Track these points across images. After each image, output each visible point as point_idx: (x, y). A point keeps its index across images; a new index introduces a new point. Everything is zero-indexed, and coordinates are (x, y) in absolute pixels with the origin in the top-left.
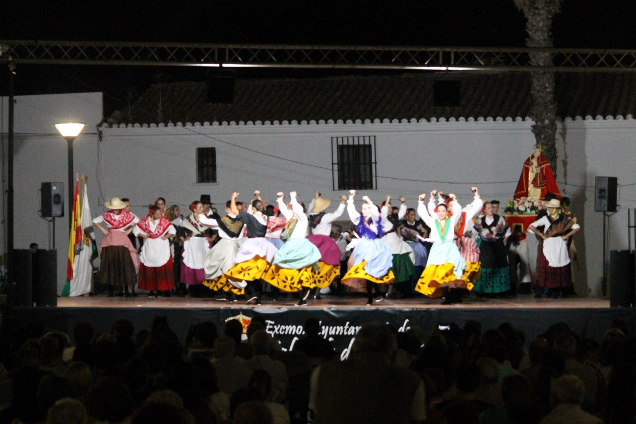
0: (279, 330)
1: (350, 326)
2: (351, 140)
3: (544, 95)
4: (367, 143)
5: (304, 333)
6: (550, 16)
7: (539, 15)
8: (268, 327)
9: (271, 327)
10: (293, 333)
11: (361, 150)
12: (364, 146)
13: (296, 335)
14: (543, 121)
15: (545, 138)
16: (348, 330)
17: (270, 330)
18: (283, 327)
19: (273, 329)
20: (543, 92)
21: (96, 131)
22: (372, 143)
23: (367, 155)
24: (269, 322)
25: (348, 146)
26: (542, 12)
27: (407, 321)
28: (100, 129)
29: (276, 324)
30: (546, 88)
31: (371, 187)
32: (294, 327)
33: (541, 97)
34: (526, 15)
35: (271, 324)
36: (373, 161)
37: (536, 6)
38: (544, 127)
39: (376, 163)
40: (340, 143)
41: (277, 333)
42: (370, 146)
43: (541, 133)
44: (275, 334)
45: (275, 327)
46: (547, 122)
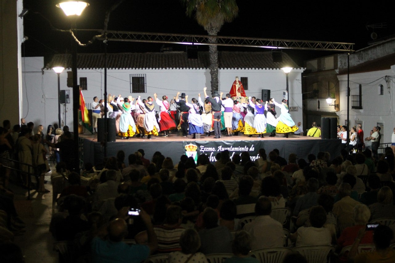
0: (206, 150)
1: (232, 147)
2: (137, 75)
3: (214, 60)
4: (143, 76)
5: (215, 150)
6: (217, 33)
7: (213, 32)
8: (202, 148)
9: (203, 148)
10: (211, 151)
11: (141, 79)
12: (142, 77)
13: (212, 151)
14: (214, 69)
15: (215, 75)
16: (231, 149)
17: (202, 149)
18: (207, 148)
19: (204, 149)
20: (214, 59)
21: (41, 71)
22: (145, 77)
23: (143, 81)
24: (202, 146)
25: (136, 77)
26: (214, 31)
27: (253, 145)
28: (43, 70)
29: (205, 147)
30: (215, 58)
31: (144, 92)
32: (212, 148)
33: (214, 61)
34: (208, 32)
35: (203, 147)
36: (145, 83)
37: (213, 29)
38: (214, 72)
39: (146, 83)
40: (133, 76)
41: (205, 151)
42: (144, 77)
43: (213, 74)
44: (204, 151)
45: (204, 148)
46: (215, 70)
